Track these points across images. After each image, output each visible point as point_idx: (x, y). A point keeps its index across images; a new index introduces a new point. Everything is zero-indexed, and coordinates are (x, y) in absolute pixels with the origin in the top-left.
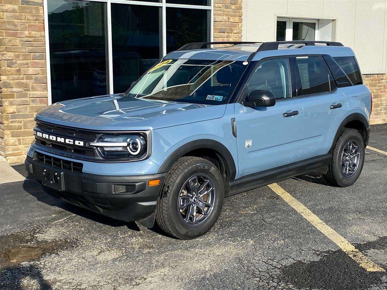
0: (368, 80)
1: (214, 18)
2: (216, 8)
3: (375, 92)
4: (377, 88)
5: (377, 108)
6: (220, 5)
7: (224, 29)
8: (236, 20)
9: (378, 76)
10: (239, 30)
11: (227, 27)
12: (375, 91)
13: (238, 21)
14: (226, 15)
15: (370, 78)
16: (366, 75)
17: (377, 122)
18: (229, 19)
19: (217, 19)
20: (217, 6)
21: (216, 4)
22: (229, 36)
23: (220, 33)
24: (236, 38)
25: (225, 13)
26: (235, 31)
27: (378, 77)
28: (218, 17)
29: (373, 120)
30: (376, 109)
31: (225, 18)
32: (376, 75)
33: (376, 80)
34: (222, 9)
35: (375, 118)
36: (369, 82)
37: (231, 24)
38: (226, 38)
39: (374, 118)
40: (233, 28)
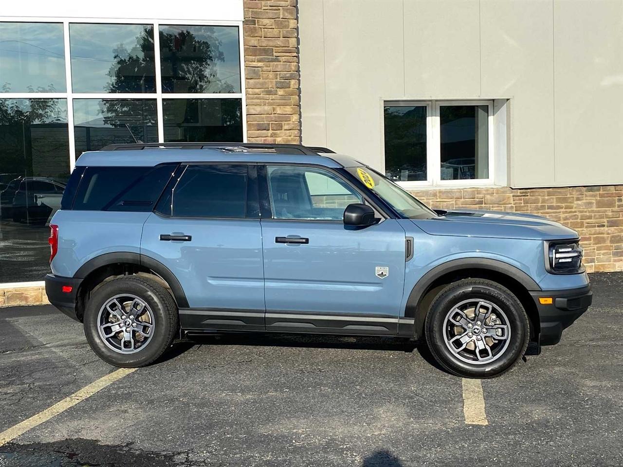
0: (595, 196)
1: (248, 110)
2: (250, 96)
3: (611, 216)
4: (616, 209)
5: (619, 244)
6: (257, 91)
7: (266, 125)
8: (286, 111)
9: (617, 189)
10: (293, 126)
11: (272, 122)
12: (610, 214)
13: (291, 111)
14: (270, 104)
15: (598, 193)
16: (586, 188)
17: (618, 267)
18: (274, 109)
19: (253, 112)
20: (251, 93)
21: (250, 90)
22: (275, 134)
23: (259, 131)
24: (290, 136)
25: (267, 101)
26: (286, 127)
27: (615, 191)
28: (254, 109)
29: (609, 264)
30: (616, 245)
31: (267, 108)
32: (614, 186)
33: (611, 195)
34: (261, 96)
35: (615, 261)
36: (596, 200)
37: (279, 116)
38: (269, 138)
39: (612, 261)
40: (283, 123)
